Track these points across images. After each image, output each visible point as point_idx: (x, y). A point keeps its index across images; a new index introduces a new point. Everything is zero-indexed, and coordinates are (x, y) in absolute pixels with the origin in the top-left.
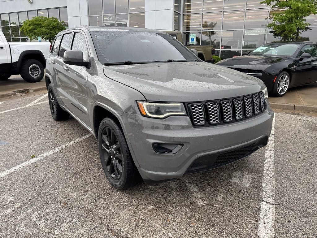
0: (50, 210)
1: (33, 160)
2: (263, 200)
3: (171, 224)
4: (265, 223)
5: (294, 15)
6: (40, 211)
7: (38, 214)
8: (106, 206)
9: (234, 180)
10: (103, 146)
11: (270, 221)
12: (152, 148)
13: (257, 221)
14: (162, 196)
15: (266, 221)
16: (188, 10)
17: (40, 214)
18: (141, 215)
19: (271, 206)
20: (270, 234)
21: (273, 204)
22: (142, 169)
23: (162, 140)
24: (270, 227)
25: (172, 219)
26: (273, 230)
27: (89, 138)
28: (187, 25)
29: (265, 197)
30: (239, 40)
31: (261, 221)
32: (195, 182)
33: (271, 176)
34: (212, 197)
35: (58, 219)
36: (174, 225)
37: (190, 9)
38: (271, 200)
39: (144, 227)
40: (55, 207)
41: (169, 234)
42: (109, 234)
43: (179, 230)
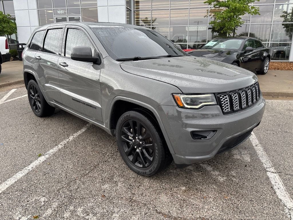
0: (91, 204)
1: (42, 159)
2: (267, 170)
3: (209, 200)
4: (279, 189)
5: (232, 14)
6: (82, 207)
7: (82, 210)
8: (143, 193)
9: (235, 157)
10: (124, 138)
11: (281, 186)
12: (191, 136)
13: (272, 188)
14: (186, 177)
15: (278, 186)
16: (137, 6)
17: (84, 209)
18: (179, 196)
19: (275, 174)
20: (287, 196)
21: (275, 173)
22: (177, 155)
23: (199, 128)
24: (283, 190)
25: (207, 196)
26: (288, 193)
27: (85, 131)
28: (137, 21)
29: (267, 168)
30: (184, 35)
31: (275, 187)
32: (206, 162)
33: (262, 150)
34: (227, 173)
35: (105, 211)
36: (212, 201)
37: (139, 6)
38: (273, 170)
39: (188, 207)
40: (95, 200)
41: (212, 209)
42: (162, 217)
43: (218, 204)
